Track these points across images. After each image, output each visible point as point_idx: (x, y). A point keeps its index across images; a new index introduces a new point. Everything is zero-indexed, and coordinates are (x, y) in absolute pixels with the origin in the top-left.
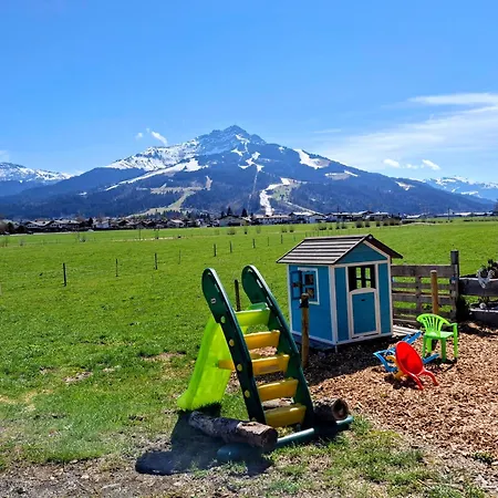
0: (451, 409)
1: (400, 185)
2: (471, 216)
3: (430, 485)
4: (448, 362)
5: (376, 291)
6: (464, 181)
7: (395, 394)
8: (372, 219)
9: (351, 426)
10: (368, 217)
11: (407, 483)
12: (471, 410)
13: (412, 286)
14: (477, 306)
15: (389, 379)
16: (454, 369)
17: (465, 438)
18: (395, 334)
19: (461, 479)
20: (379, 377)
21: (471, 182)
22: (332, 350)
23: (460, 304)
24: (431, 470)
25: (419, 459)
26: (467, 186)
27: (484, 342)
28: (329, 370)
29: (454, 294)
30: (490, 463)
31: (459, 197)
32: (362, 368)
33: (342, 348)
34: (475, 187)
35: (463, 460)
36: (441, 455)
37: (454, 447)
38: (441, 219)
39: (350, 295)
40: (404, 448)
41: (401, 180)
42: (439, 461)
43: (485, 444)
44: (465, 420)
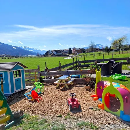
0: (48, 106)
1: (13, 48)
2: (32, 56)
3: (51, 127)
4: (42, 93)
5: (21, 77)
6: (29, 47)
7: (33, 105)
8: (6, 57)
9: (24, 117)
10: (5, 56)
11: (45, 128)
12: (53, 105)
13: (28, 75)
14: (44, 78)
15: (30, 101)
16: (44, 95)
17: (54, 112)
18: (26, 88)
19: (58, 123)
20: (27, 101)
21: (31, 48)
22: (10, 96)
23: (41, 78)
24: (50, 123)
25: (46, 121)
26: (30, 49)
27: (48, 87)
28: (11, 102)
29: (39, 76)
30: (62, 117)
31: (28, 51)
32: (21, 99)
33: (13, 95)
34: (32, 49)
35: (56, 118)
36: (50, 118)
37: (52, 115)
38: (25, 57)
39: (14, 79)
40: (41, 119)
41: (13, 46)
42: (50, 120)
43: (59, 113)
44: (53, 107)
